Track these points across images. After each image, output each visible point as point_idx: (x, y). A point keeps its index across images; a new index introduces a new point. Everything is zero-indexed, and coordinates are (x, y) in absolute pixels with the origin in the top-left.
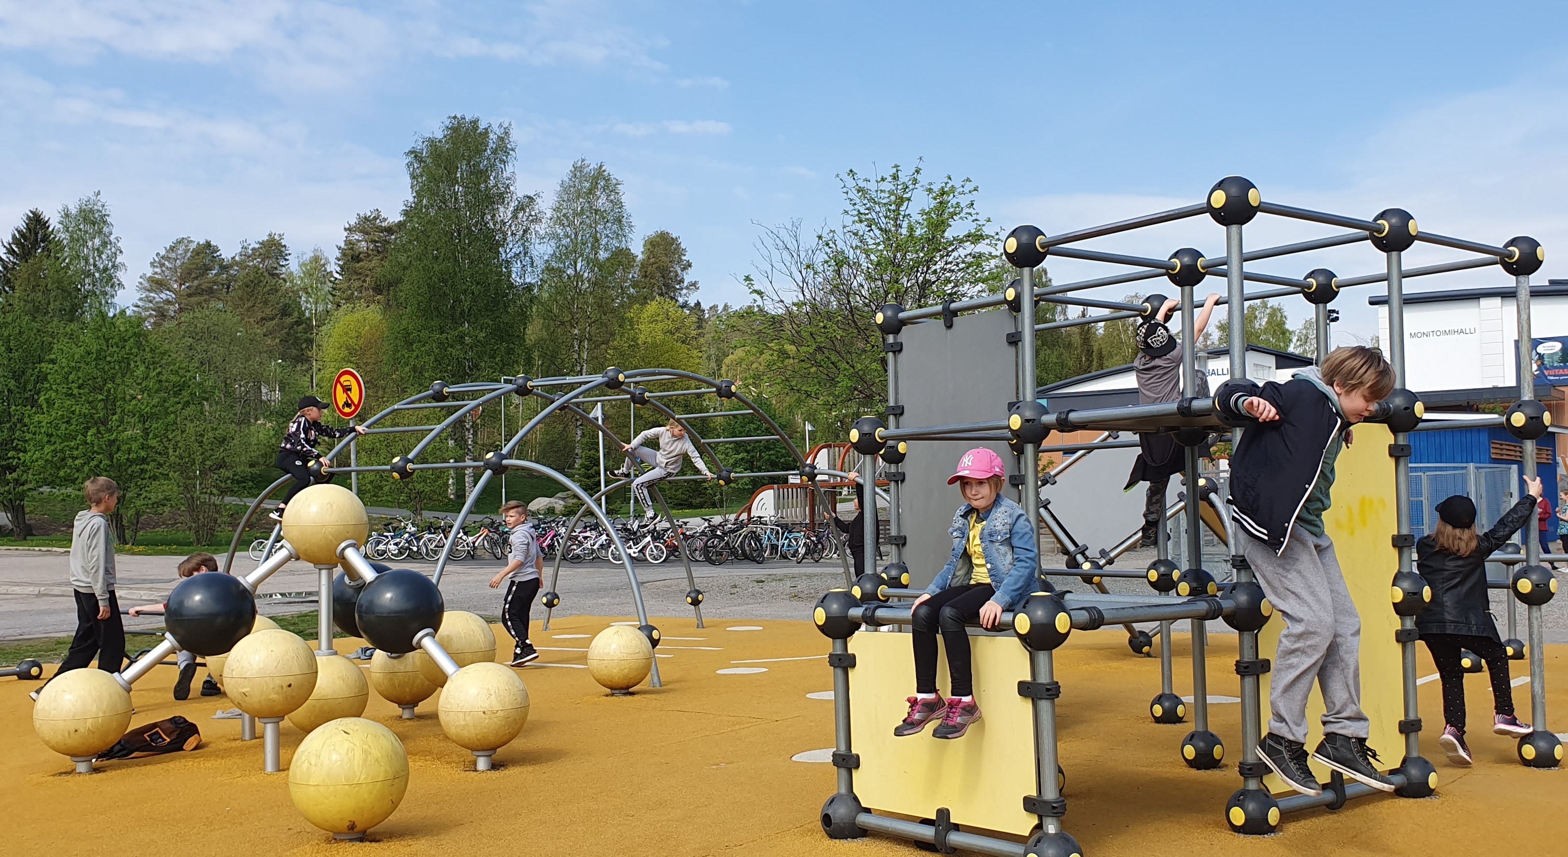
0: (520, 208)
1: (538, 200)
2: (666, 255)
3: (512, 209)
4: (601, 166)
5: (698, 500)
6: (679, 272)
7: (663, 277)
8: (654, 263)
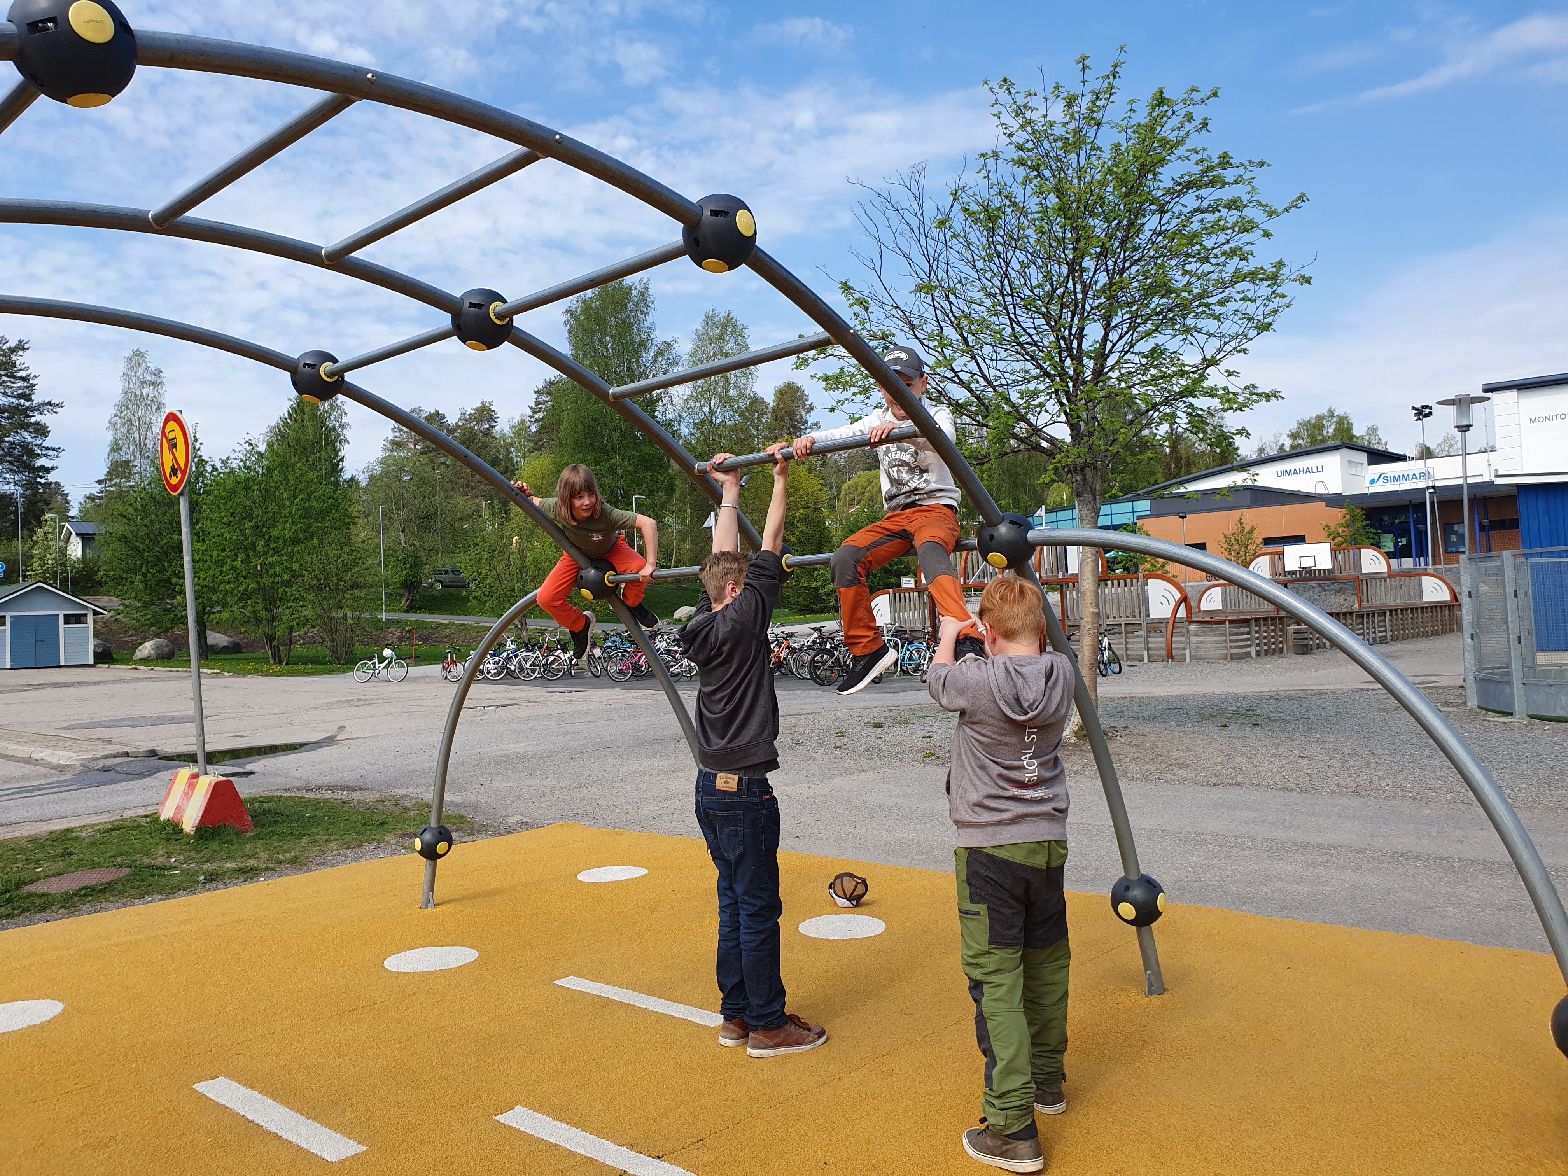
0: (660, 353)
1: (675, 345)
2: (793, 401)
3: (652, 354)
4: (729, 314)
5: (819, 606)
6: (804, 415)
7: (791, 419)
8: (782, 408)
